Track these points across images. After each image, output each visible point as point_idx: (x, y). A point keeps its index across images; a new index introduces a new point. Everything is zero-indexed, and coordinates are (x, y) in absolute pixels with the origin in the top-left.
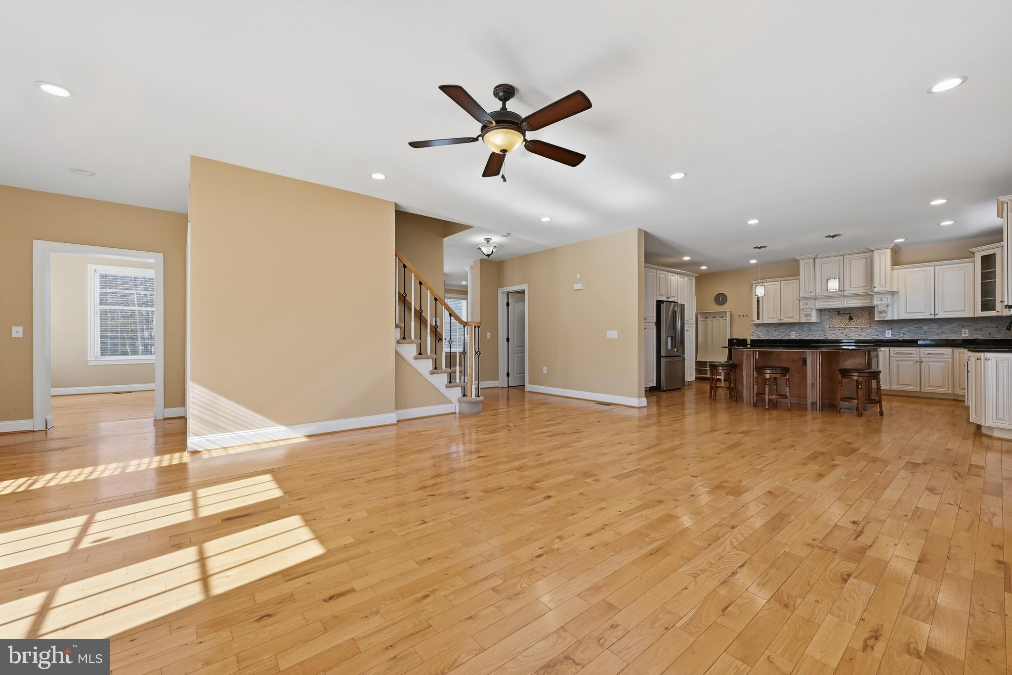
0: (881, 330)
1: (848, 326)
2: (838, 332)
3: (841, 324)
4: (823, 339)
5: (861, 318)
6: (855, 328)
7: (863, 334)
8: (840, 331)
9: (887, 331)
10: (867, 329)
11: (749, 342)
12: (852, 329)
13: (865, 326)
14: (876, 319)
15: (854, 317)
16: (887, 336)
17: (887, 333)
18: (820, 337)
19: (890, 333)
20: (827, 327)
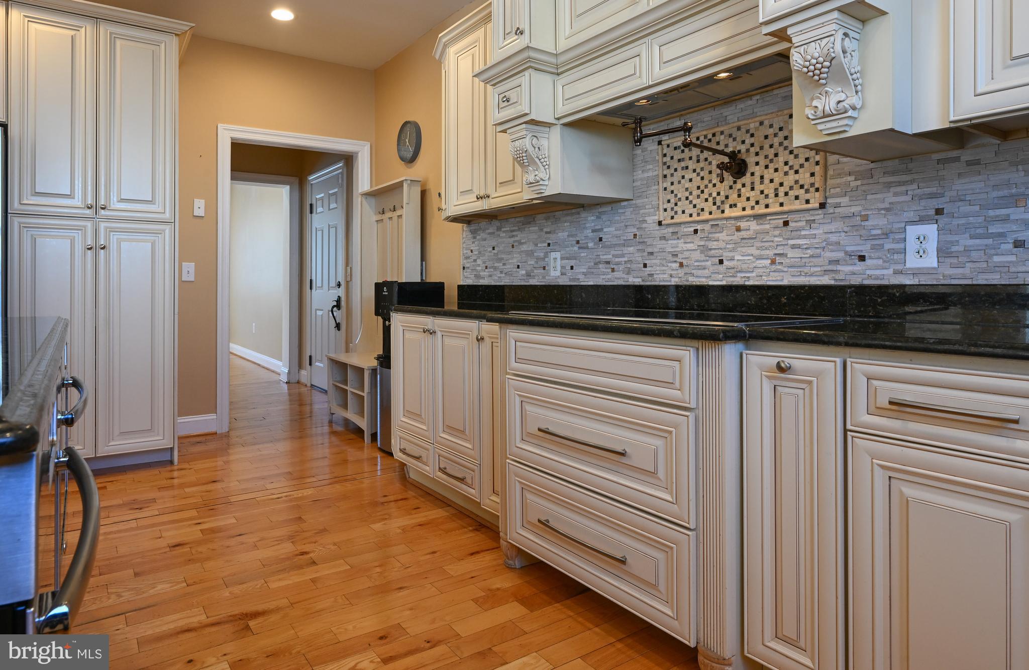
0: (877, 222)
1: (728, 212)
2: (688, 247)
3: (700, 204)
4: (638, 281)
5: (781, 159)
6: (758, 217)
7: (791, 253)
8: (697, 241)
9: (913, 231)
10: (810, 222)
11: (451, 296)
12: (743, 224)
13: (797, 205)
14: (799, 140)
15: (751, 160)
16: (913, 262)
17: (912, 244)
18: (629, 272)
19: (932, 246)
20: (652, 220)
